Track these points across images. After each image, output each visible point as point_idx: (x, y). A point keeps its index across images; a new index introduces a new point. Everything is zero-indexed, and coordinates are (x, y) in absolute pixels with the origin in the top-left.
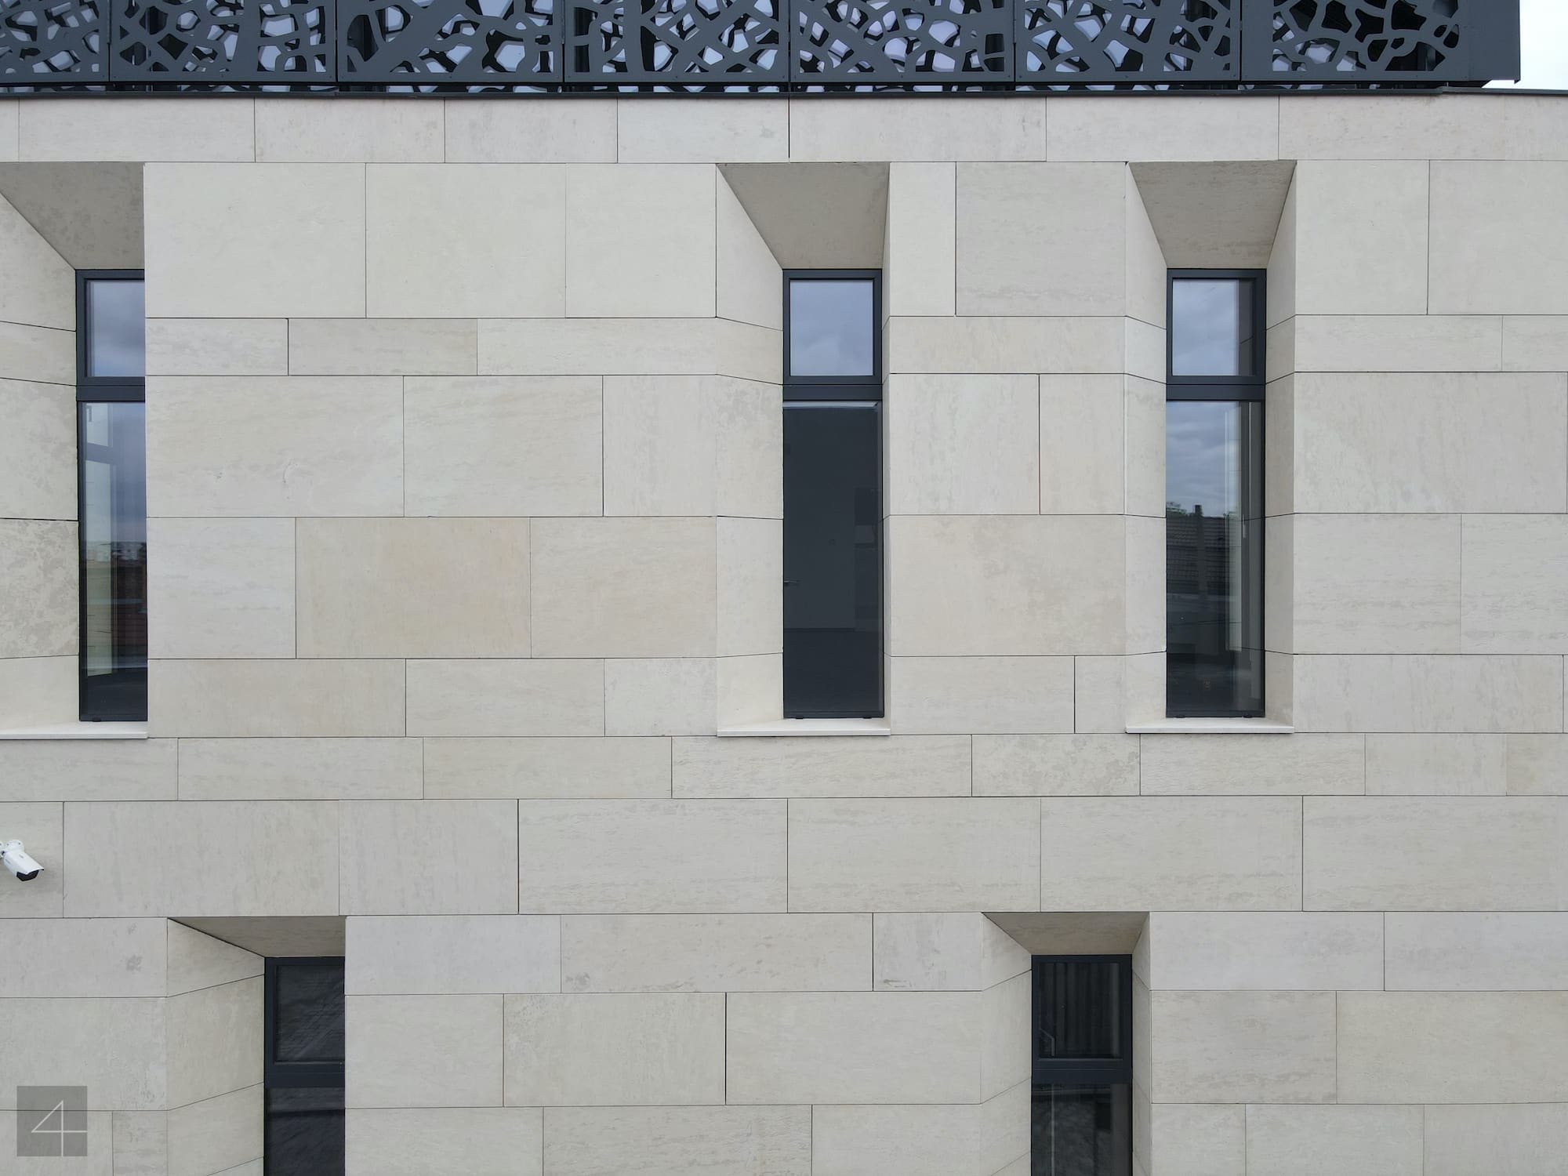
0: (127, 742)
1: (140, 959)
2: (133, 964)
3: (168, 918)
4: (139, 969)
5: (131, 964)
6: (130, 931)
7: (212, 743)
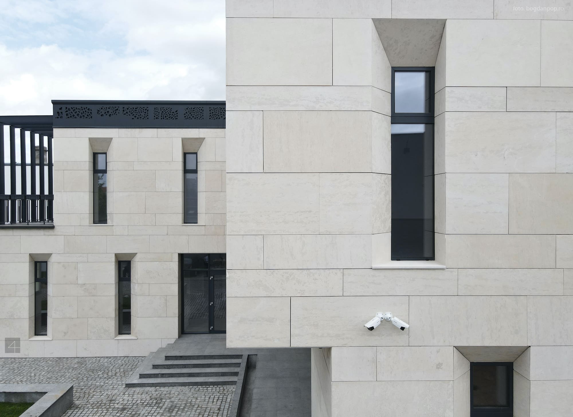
0: (436, 270)
1: (442, 364)
2: (439, 366)
3: (454, 346)
4: (441, 369)
5: (438, 366)
6: (438, 352)
7: (472, 270)
